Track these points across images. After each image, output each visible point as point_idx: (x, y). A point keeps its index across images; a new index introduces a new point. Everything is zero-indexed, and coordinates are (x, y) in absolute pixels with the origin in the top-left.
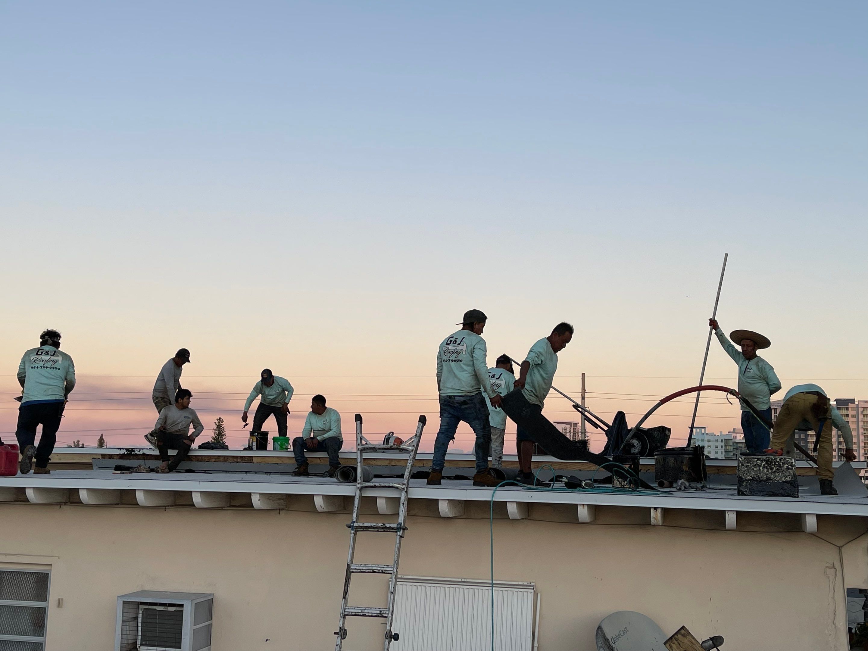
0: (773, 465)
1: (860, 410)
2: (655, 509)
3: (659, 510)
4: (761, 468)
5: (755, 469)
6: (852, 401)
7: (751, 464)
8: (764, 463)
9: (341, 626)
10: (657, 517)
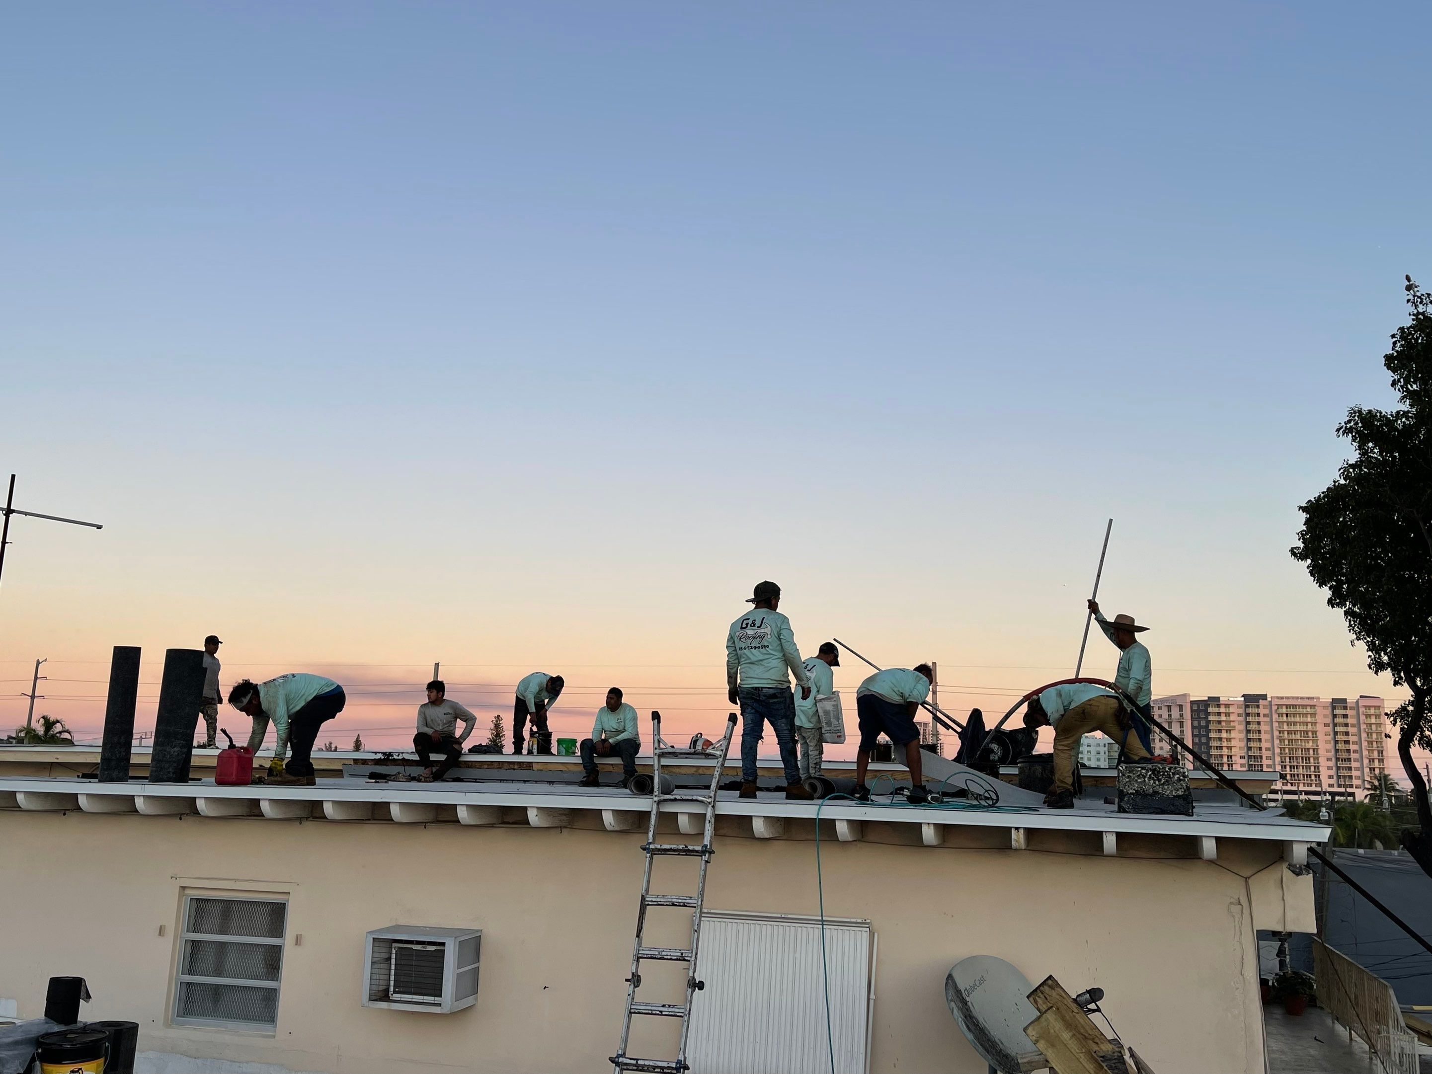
0: (1161, 775)
1: (1274, 708)
2: (1017, 829)
3: (1022, 831)
4: (1146, 779)
5: (1139, 780)
6: (1264, 697)
7: (1134, 774)
8: (1150, 773)
9: (634, 971)
10: (1019, 839)
